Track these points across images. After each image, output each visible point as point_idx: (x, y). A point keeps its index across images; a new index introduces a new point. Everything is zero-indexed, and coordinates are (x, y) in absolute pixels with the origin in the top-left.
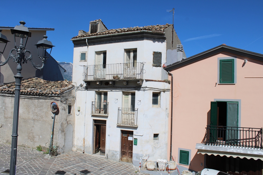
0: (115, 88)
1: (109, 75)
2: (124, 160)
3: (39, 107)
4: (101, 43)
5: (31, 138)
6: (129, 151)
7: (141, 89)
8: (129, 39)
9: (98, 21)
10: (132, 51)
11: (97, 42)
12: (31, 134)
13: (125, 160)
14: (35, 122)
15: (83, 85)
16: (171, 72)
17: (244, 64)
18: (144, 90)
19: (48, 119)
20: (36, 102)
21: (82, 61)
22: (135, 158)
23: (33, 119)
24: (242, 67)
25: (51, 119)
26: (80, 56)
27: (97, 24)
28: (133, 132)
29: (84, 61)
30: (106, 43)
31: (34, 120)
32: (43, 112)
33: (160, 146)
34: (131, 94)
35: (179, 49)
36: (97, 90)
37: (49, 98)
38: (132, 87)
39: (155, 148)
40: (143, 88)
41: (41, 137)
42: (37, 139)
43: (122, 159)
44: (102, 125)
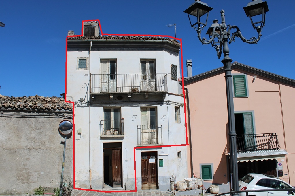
0: (132, 102)
1: (122, 88)
2: (145, 187)
3: (37, 129)
4: (109, 49)
5: (23, 178)
6: (151, 176)
7: (164, 103)
8: (146, 48)
9: (96, 23)
10: (148, 61)
11: (103, 47)
12: (23, 171)
13: (147, 187)
14: (31, 153)
15: (84, 99)
16: (186, 87)
17: (254, 79)
18: (167, 105)
19: (55, 145)
20: (33, 121)
21: (81, 69)
22: (162, 181)
23: (28, 147)
24: (253, 82)
25: (59, 145)
26: (78, 63)
27: (95, 26)
28: (157, 152)
29: (84, 69)
30: (116, 50)
31: (29, 149)
32: (45, 136)
33: (183, 165)
34: (149, 109)
35: (190, 64)
36: (106, 106)
37: (54, 115)
38: (153, 101)
39: (179, 167)
40: (166, 101)
41: (42, 173)
42: (34, 177)
43: (143, 187)
44: (114, 149)
